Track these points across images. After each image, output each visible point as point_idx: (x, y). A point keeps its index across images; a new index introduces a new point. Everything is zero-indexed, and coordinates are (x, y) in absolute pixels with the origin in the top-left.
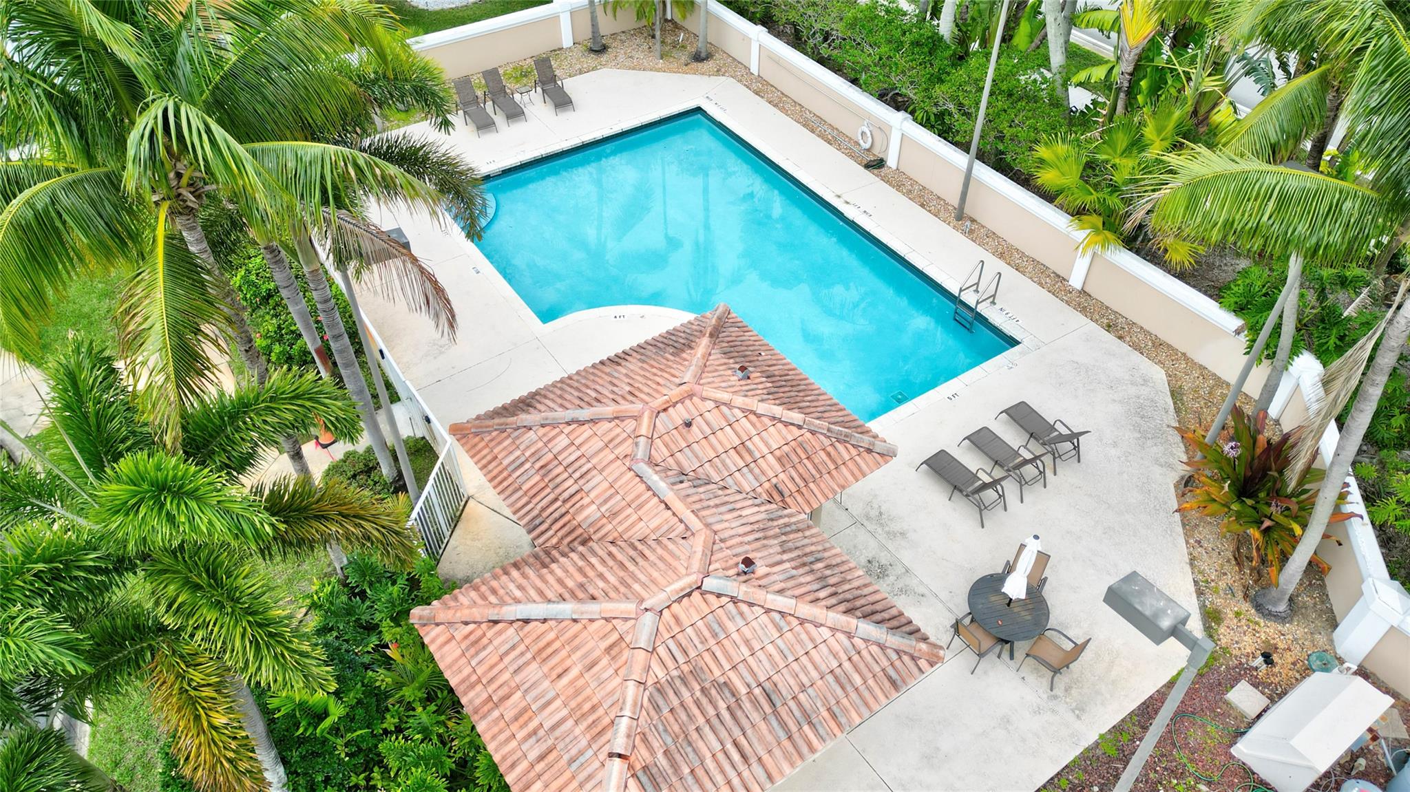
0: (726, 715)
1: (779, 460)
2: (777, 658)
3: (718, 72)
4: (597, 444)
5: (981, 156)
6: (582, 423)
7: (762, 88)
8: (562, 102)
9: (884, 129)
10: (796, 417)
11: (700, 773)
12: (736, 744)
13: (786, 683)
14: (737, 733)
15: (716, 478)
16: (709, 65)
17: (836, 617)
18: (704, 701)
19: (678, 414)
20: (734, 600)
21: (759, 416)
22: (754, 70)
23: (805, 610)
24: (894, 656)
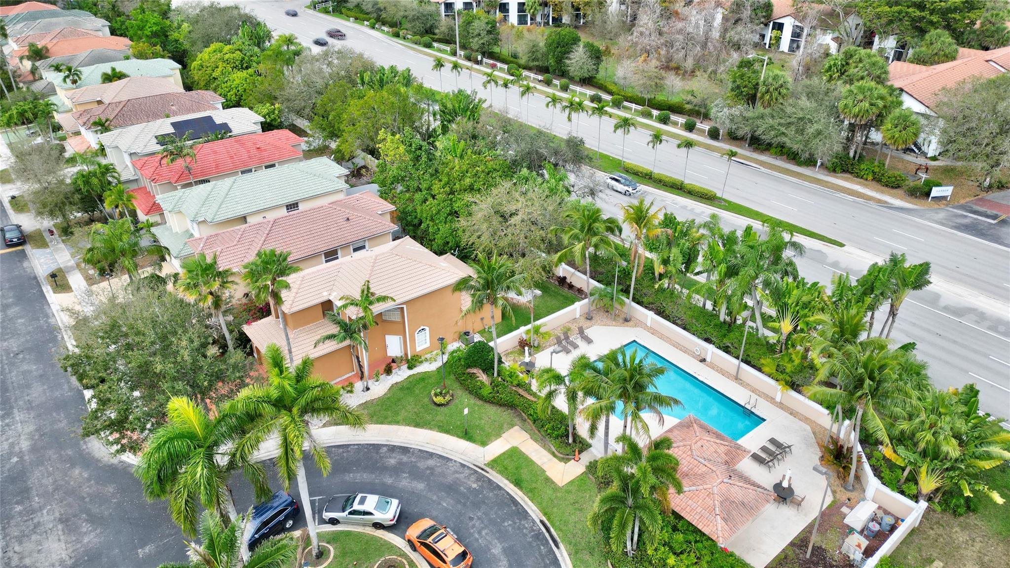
0: (736, 507)
1: (725, 454)
2: (743, 496)
3: (635, 326)
4: (680, 453)
5: (742, 361)
6: (675, 447)
8: (589, 341)
9: (706, 350)
10: (726, 443)
11: (734, 519)
12: (739, 513)
14: (739, 511)
15: (713, 459)
16: (631, 323)
17: (752, 487)
18: (731, 505)
19: (699, 444)
20: (730, 484)
21: (717, 443)
22: (649, 324)
23: (745, 486)
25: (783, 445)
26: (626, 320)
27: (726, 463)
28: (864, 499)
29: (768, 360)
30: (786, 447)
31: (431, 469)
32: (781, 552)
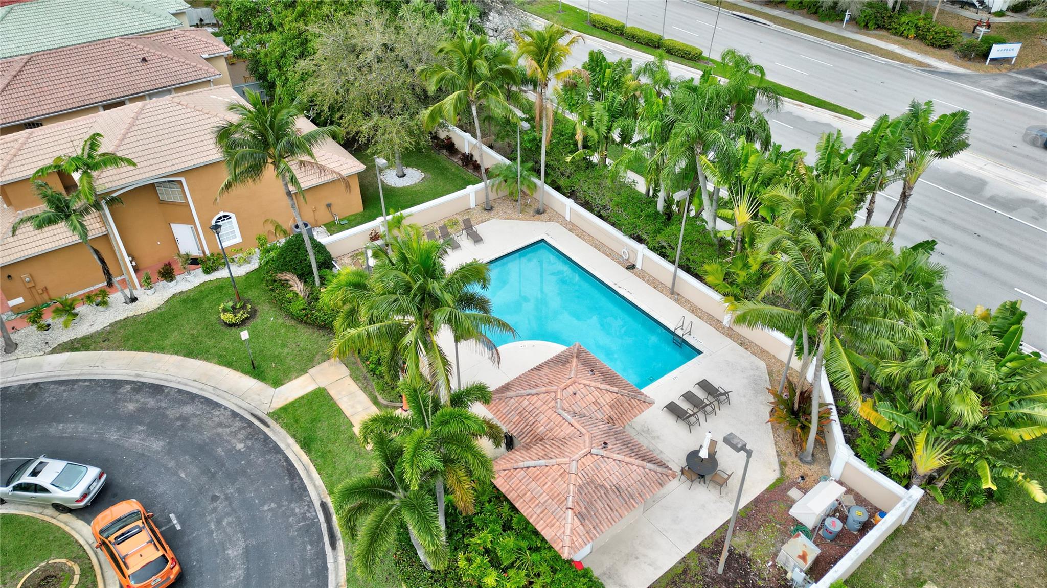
0: (604, 495)
1: (610, 406)
2: (619, 476)
3: (550, 220)
4: (539, 403)
5: (681, 266)
6: (533, 395)
7: (572, 227)
8: (477, 239)
9: (635, 252)
10: (615, 389)
11: (597, 514)
12: (608, 505)
13: (623, 485)
14: (608, 501)
15: (588, 414)
16: (545, 216)
17: (639, 462)
18: (596, 491)
19: (571, 390)
20: (602, 457)
21: (601, 390)
22: (568, 218)
23: (627, 459)
24: (660, 475)
25: (718, 390)
26: (538, 212)
27: (611, 420)
28: (826, 478)
29: (715, 266)
30: (722, 394)
31: (184, 419)
32: (680, 563)
